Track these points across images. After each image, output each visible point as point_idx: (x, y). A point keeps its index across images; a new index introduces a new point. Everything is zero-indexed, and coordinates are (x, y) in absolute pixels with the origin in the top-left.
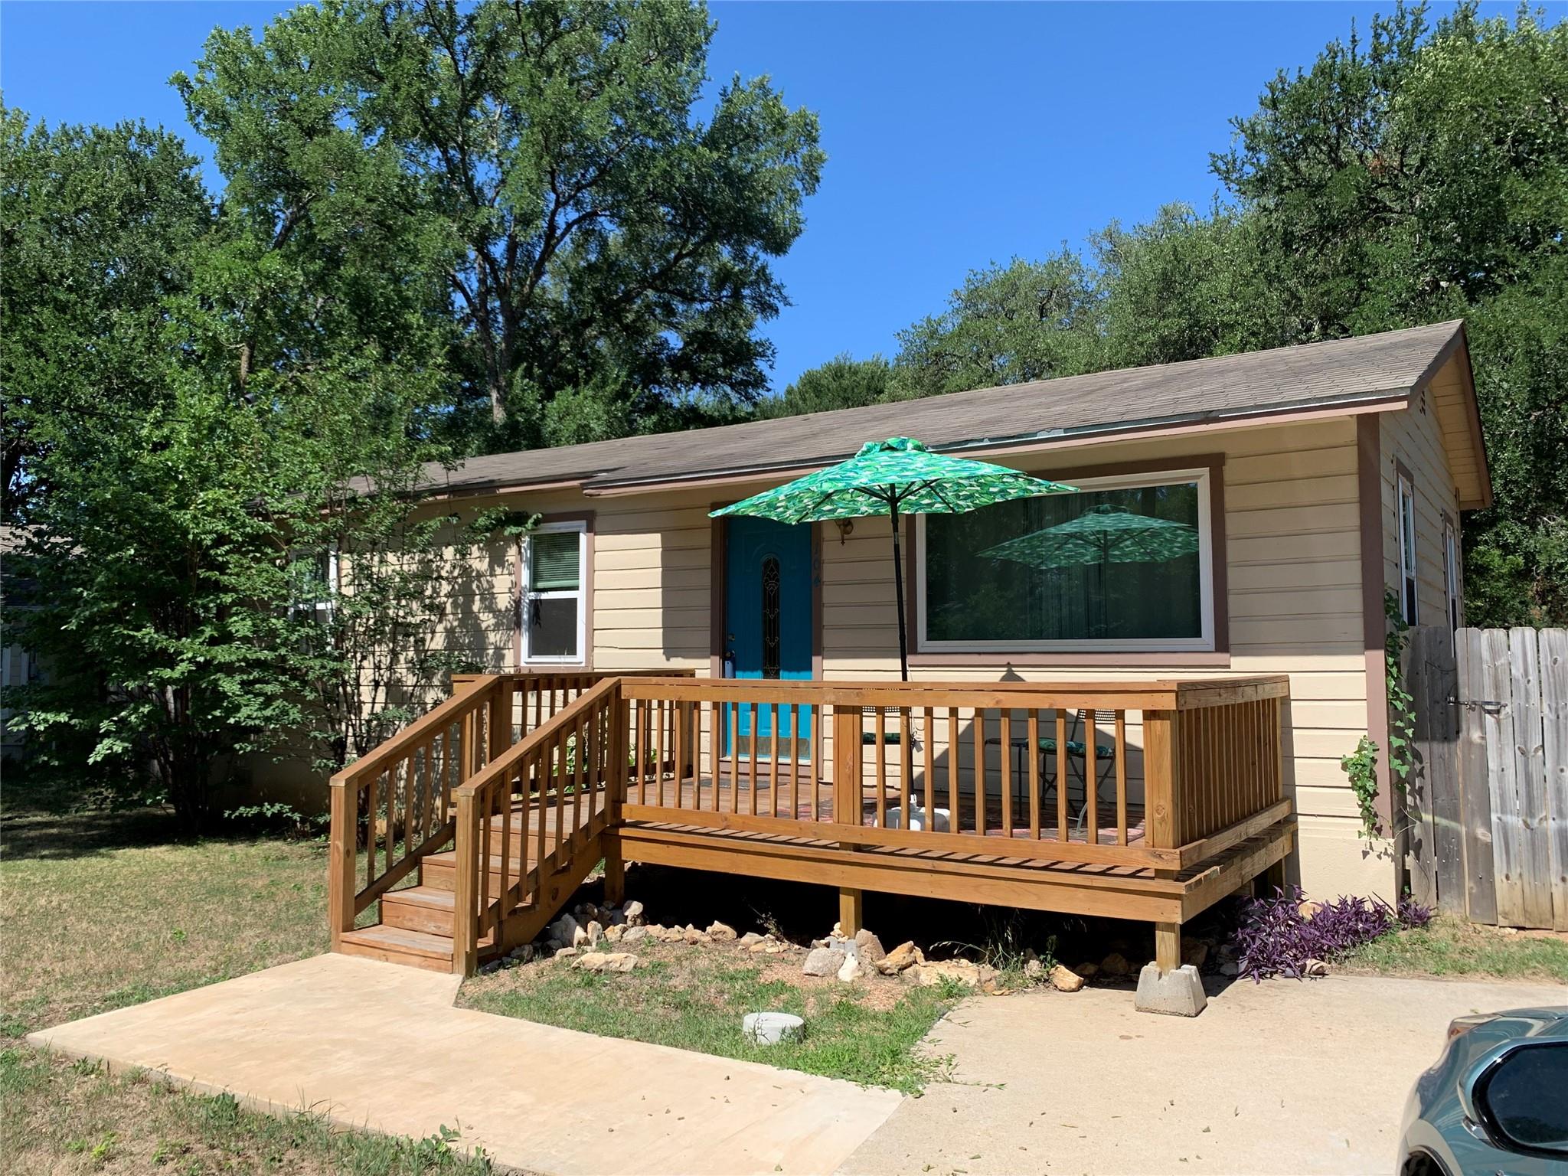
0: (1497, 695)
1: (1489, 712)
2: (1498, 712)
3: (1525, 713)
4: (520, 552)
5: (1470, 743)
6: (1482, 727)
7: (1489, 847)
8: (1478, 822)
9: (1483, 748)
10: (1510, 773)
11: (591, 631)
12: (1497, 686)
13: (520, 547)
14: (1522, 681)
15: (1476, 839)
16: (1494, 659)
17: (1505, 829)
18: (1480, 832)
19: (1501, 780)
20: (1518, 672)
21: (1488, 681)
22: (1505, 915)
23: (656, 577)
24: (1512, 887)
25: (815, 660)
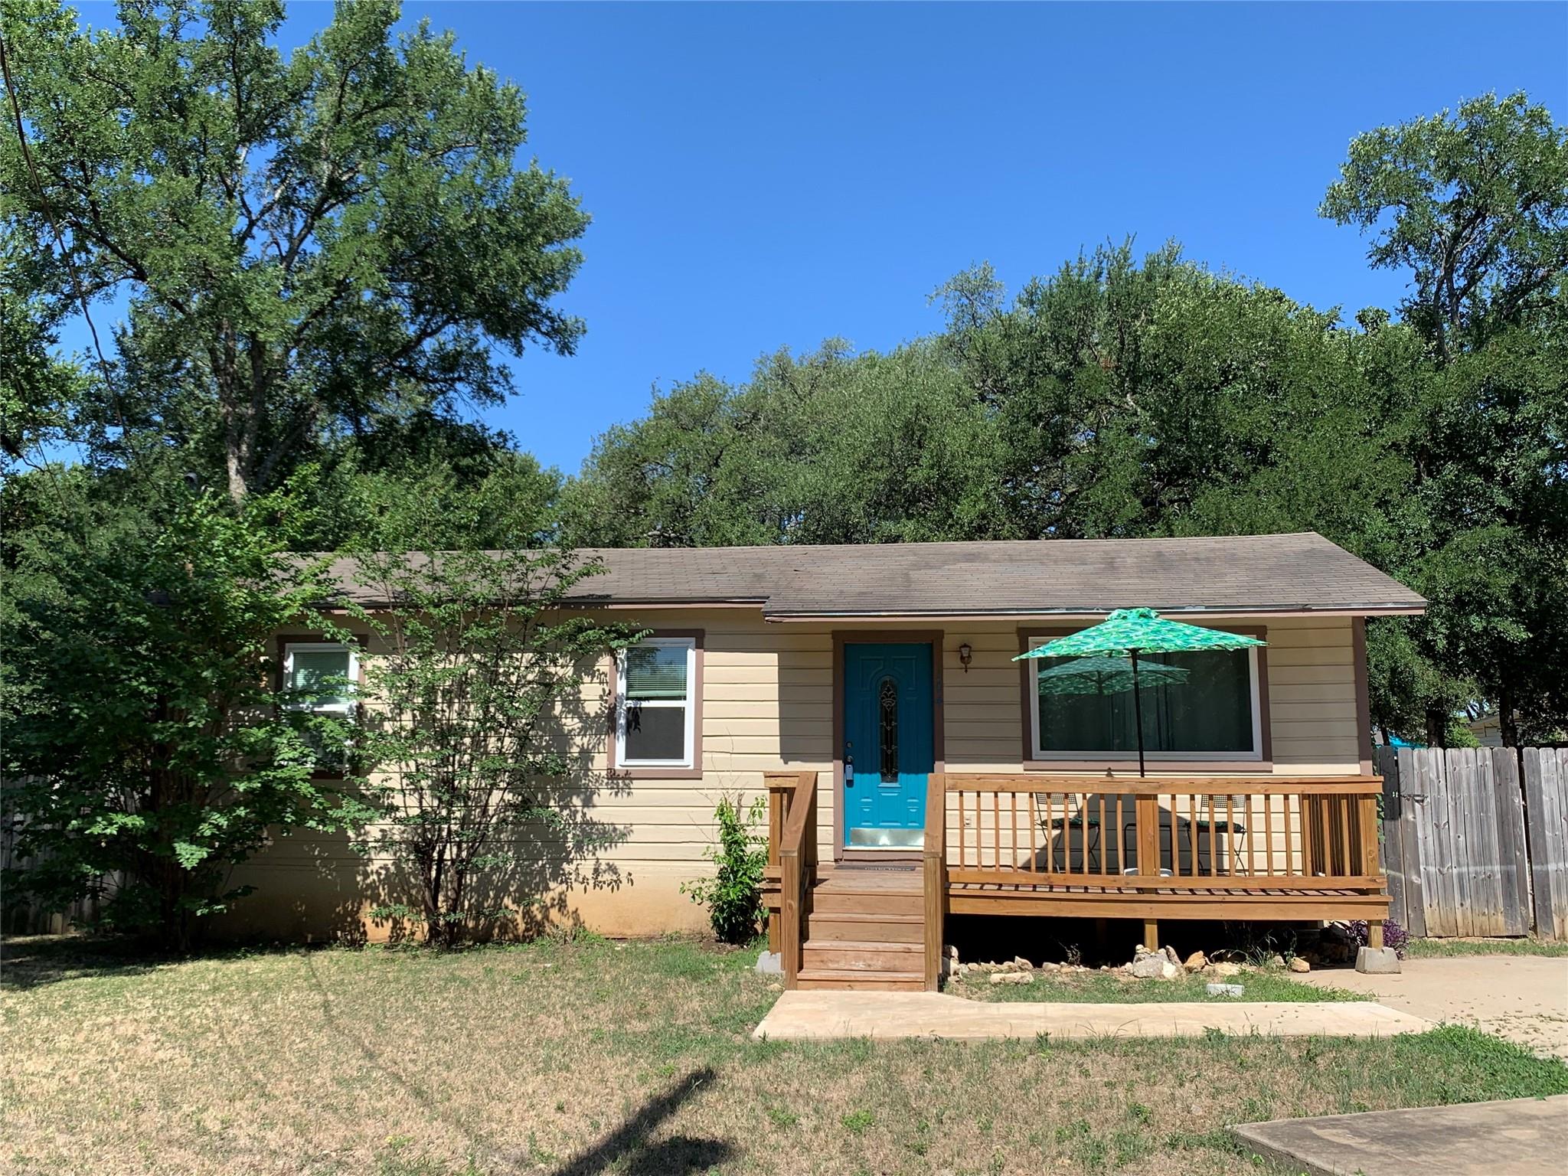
0: (1422, 791)
1: (1417, 801)
2: (1423, 801)
3: (1437, 802)
4: (615, 663)
5: (1407, 821)
6: (1414, 811)
7: (1420, 887)
8: (1413, 872)
9: (1415, 824)
10: (1430, 839)
11: (699, 737)
12: (1422, 786)
13: (615, 659)
14: (1436, 781)
15: (1412, 882)
16: (1421, 768)
17: (1428, 874)
18: (1414, 878)
19: (1425, 844)
20: (1433, 776)
21: (1417, 782)
22: (1431, 930)
23: (773, 691)
24: (1433, 913)
25: (937, 764)
